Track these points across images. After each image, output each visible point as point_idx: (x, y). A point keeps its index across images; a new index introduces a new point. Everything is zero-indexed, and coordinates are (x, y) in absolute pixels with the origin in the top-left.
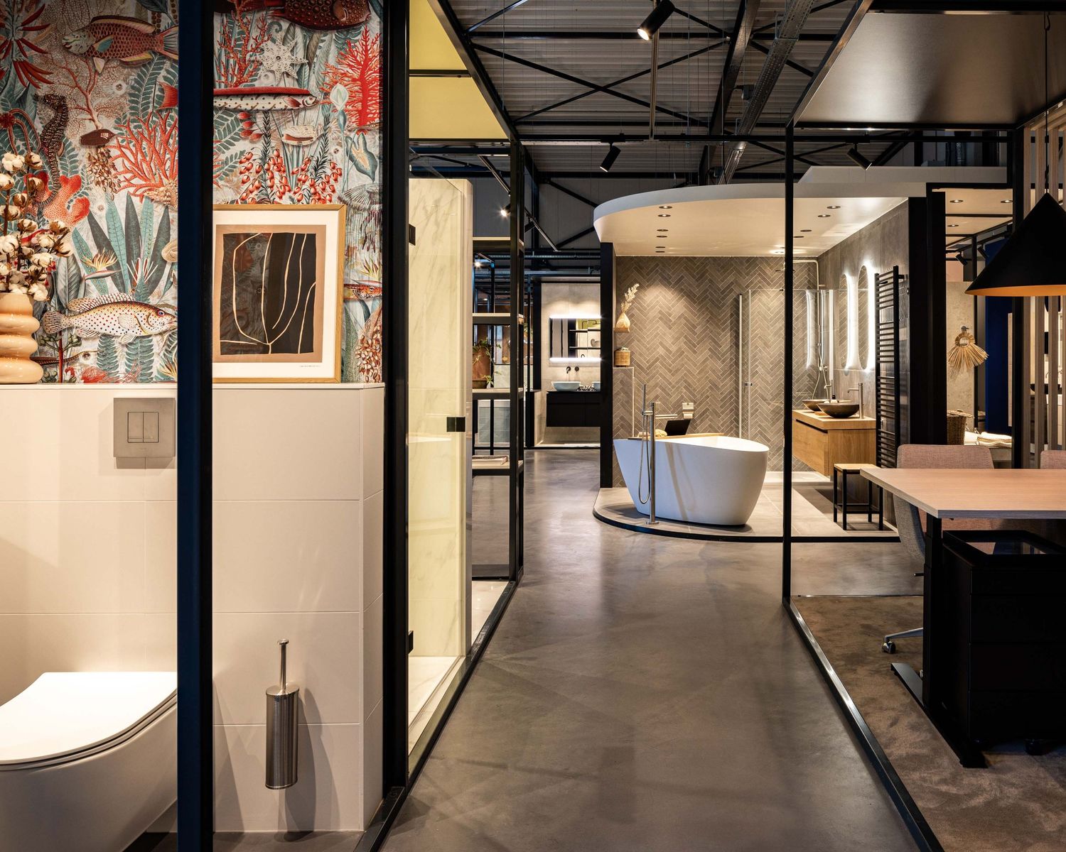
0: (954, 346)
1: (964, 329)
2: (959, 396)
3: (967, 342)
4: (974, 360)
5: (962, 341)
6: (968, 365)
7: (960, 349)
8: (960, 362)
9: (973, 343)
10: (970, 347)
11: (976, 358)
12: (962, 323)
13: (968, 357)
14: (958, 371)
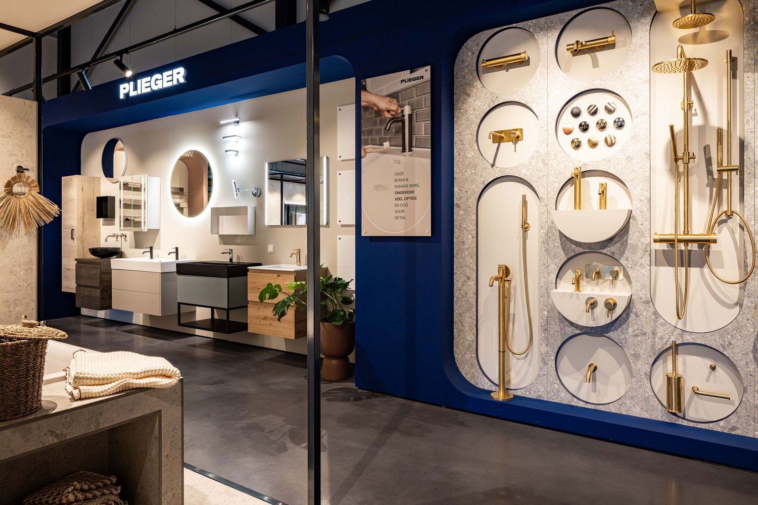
0: (3, 195)
1: (20, 170)
2: (12, 272)
3: (25, 189)
4: (37, 218)
5: (16, 189)
6: (28, 225)
7: (13, 200)
8: (14, 220)
9: (35, 192)
10: (31, 198)
11: (41, 215)
12: (17, 161)
13: (28, 212)
14: (10, 234)
